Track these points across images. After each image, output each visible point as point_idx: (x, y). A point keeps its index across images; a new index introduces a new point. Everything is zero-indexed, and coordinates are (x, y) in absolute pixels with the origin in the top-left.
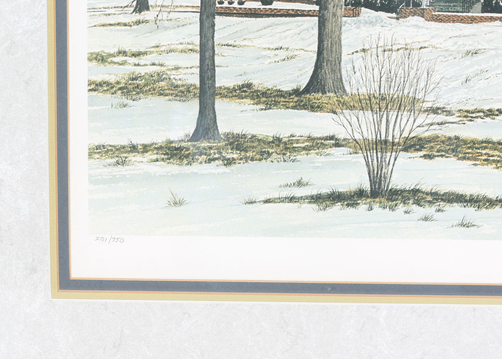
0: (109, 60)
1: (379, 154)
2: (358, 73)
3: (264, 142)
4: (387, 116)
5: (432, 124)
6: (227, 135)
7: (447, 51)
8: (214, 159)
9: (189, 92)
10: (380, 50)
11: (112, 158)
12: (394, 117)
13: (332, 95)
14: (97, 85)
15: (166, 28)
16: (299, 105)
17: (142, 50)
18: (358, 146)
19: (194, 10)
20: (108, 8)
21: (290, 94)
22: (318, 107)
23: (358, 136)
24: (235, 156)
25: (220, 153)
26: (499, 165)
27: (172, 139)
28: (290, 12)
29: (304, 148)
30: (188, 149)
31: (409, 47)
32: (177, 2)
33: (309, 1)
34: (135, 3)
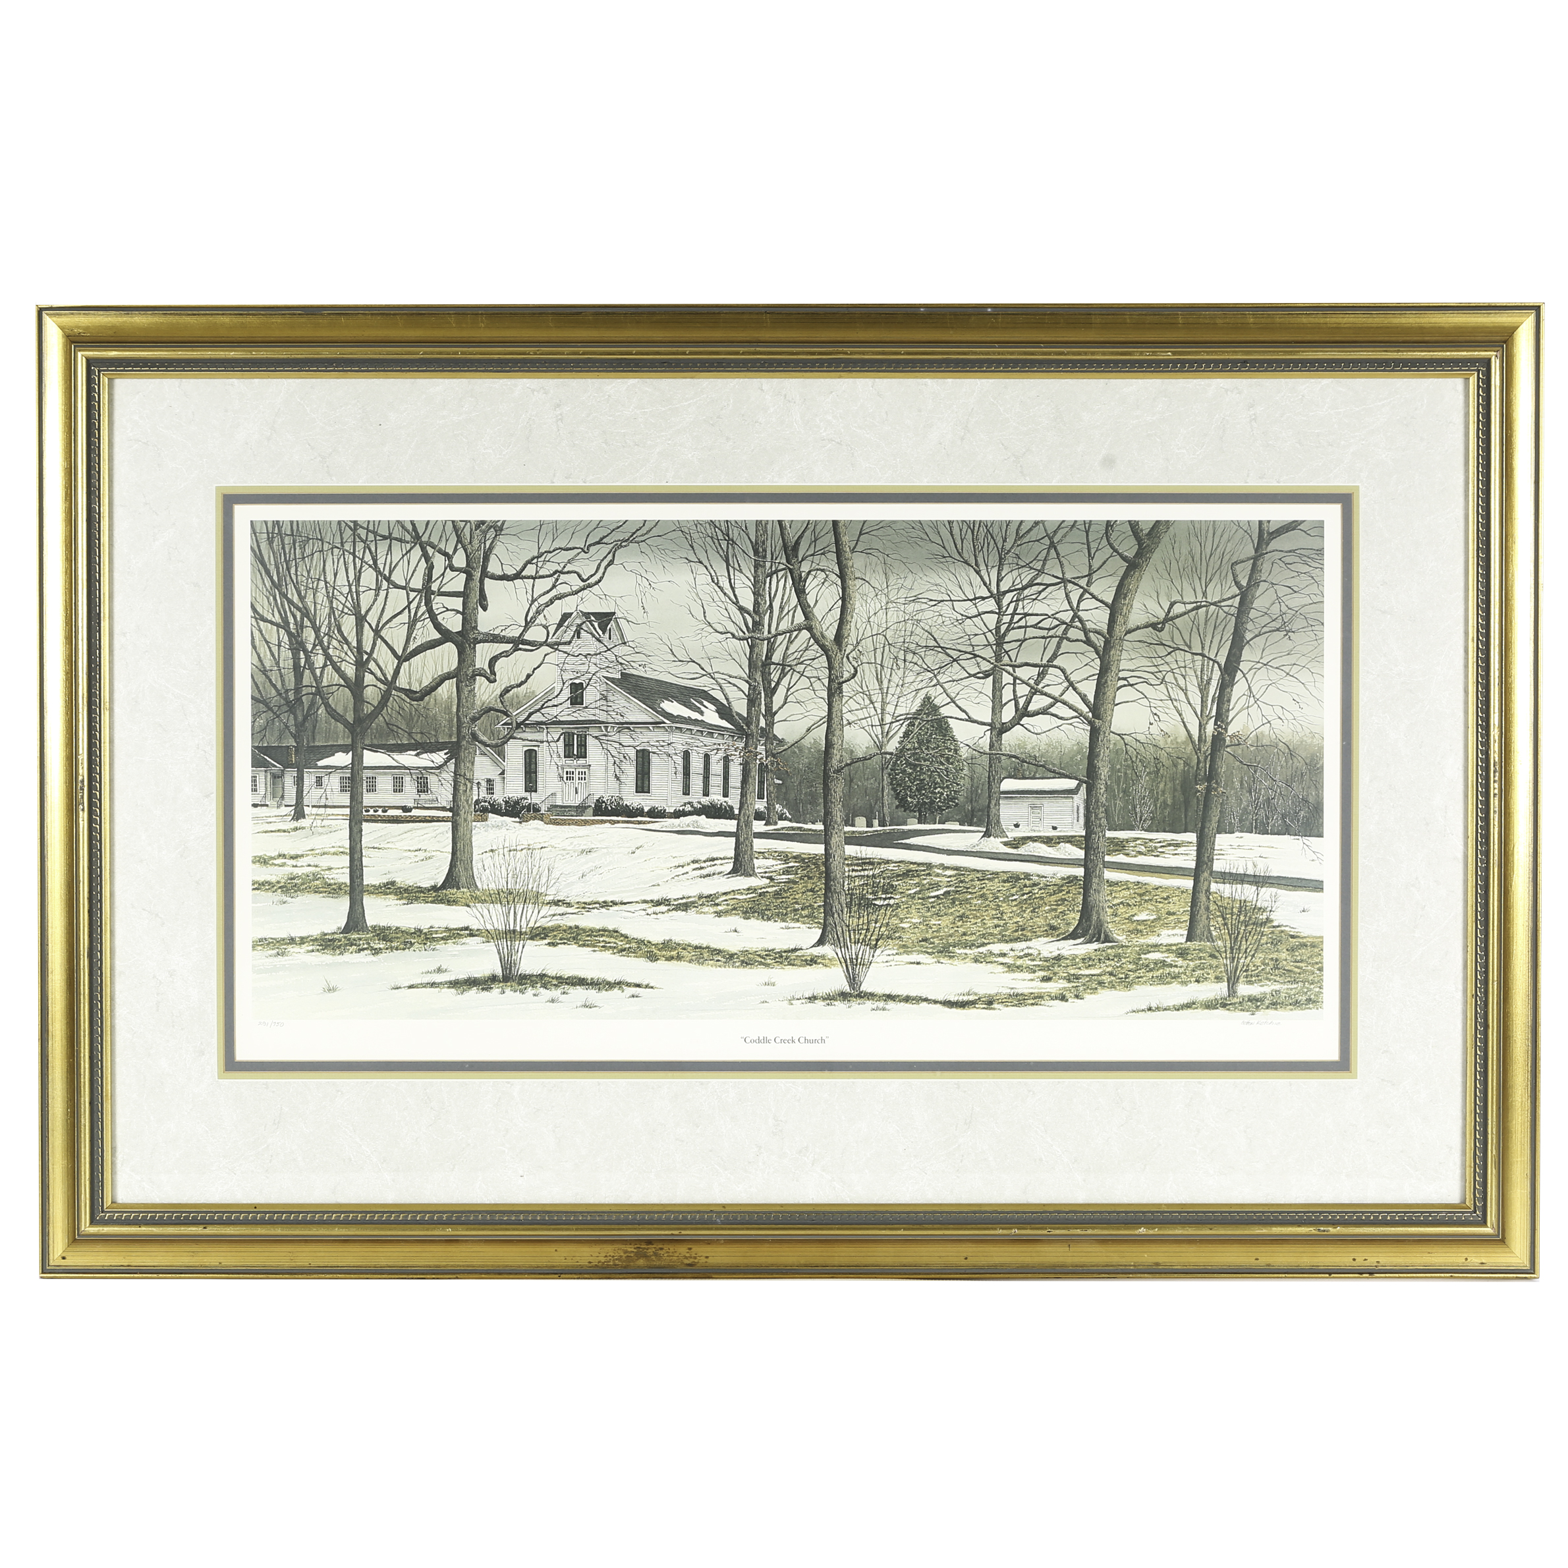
0: (270, 862)
1: (509, 943)
2: (487, 871)
3: (407, 933)
4: (515, 909)
5: (554, 915)
6: (374, 927)
7: (564, 850)
8: (363, 949)
9: (341, 889)
10: (506, 850)
11: (273, 949)
12: (521, 909)
13: (465, 890)
14: (259, 884)
15: (320, 834)
16: (437, 900)
17: (299, 853)
18: (489, 935)
19: (344, 817)
20: (270, 817)
21: (429, 890)
22: (454, 901)
23: (489, 927)
24: (382, 946)
25: (368, 944)
26: (615, 951)
27: (326, 932)
28: (427, 818)
29: (442, 938)
30: (340, 941)
31: (531, 847)
32: (329, 811)
33: (443, 809)
34: (293, 813)
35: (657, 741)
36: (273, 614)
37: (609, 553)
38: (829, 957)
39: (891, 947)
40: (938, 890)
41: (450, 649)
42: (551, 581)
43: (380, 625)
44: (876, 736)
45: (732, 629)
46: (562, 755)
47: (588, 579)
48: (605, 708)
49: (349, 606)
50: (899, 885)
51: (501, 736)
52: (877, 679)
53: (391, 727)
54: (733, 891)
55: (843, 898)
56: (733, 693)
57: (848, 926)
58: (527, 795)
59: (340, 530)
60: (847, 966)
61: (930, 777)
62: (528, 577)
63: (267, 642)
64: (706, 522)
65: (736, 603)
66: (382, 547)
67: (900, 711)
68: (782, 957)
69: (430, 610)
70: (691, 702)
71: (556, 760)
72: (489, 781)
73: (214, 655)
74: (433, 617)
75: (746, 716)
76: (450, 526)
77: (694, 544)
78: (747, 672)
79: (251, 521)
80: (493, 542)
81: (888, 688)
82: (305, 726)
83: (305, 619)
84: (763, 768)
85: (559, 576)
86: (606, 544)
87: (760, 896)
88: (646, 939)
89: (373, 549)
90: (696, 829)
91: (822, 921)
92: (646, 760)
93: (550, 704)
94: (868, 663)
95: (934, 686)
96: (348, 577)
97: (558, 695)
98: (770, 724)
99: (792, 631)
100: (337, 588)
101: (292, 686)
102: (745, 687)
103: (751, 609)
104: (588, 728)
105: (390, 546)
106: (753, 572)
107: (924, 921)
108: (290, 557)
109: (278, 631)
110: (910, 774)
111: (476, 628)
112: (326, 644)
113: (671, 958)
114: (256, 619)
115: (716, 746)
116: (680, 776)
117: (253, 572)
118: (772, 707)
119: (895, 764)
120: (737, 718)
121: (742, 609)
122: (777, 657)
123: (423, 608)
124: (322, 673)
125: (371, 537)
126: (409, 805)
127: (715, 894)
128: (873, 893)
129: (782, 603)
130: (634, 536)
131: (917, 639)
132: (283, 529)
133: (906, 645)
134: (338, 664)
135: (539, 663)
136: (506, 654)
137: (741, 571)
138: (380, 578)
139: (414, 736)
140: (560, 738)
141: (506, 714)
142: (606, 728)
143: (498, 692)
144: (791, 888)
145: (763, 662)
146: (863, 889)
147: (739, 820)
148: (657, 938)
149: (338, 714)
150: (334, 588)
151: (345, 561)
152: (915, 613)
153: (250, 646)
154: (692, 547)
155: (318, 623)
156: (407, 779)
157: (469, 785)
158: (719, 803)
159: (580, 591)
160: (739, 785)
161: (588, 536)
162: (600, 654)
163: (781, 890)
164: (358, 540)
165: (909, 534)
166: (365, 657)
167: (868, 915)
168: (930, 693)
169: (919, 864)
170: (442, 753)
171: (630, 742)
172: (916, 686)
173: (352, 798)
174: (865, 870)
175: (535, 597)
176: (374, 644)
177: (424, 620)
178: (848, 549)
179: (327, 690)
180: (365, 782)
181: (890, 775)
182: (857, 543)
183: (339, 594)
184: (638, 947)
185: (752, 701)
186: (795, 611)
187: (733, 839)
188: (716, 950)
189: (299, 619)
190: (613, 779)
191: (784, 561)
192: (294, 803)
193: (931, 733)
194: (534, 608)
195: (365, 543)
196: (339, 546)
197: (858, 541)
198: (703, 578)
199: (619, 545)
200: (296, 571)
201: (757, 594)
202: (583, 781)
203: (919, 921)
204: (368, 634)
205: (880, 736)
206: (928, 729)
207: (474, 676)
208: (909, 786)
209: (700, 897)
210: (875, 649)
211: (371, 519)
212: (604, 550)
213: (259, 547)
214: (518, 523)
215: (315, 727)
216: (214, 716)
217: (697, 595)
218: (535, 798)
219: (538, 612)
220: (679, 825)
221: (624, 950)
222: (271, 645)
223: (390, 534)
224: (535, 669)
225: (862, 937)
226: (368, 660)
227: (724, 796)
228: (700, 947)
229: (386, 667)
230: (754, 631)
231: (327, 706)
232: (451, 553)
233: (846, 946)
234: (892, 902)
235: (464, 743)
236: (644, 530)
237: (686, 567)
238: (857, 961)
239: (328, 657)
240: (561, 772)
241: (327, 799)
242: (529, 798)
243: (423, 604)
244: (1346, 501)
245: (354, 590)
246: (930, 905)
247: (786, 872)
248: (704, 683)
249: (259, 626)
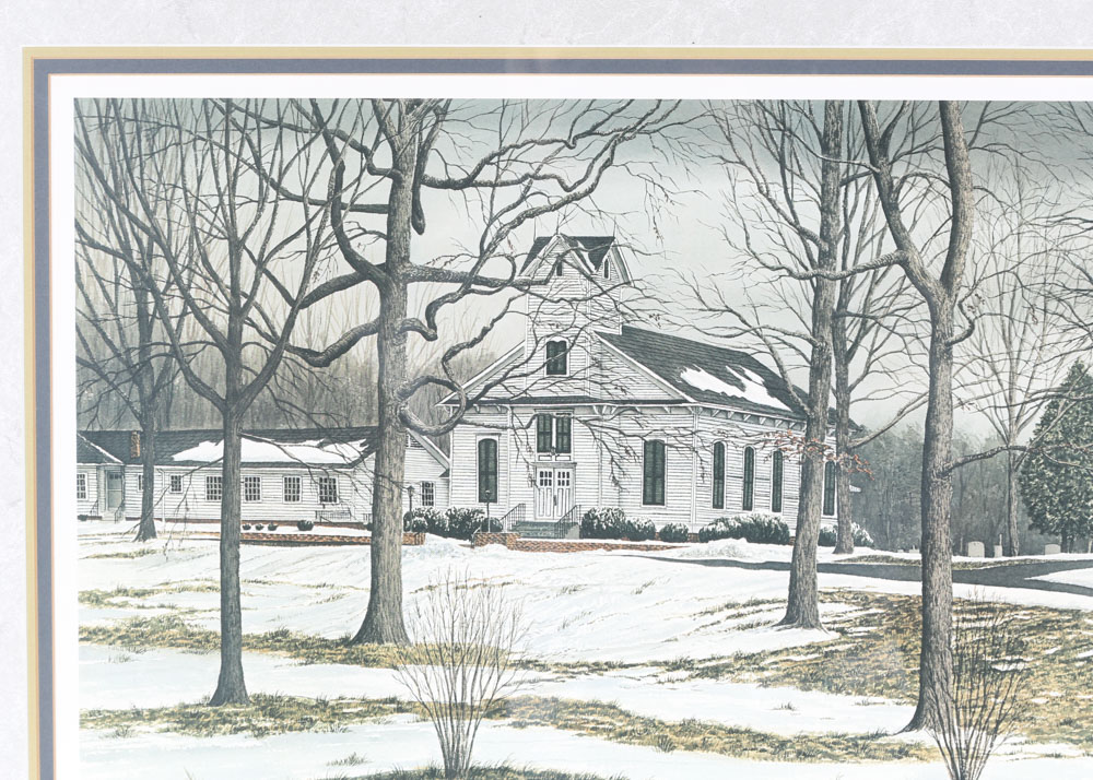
0: (105, 601)
1: (455, 722)
2: (424, 617)
3: (305, 706)
4: (464, 672)
5: (521, 683)
6: (257, 698)
7: (537, 587)
8: (242, 729)
9: (208, 641)
10: (451, 586)
11: (110, 727)
12: (473, 673)
13: (391, 644)
14: (90, 633)
15: (178, 560)
16: (350, 659)
17: (148, 588)
18: (426, 711)
19: (213, 537)
20: (104, 534)
21: (337, 645)
22: (374, 660)
23: (426, 699)
24: (269, 725)
25: (249, 721)
26: (611, 735)
27: (187, 703)
28: (335, 539)
29: (357, 714)
30: (207, 716)
31: (488, 583)
32: (191, 527)
33: (359, 526)
34: (138, 529)
35: (676, 428)
36: (108, 237)
37: (605, 149)
38: (927, 746)
39: (1017, 732)
40: (1088, 649)
41: (368, 291)
42: (516, 191)
43: (266, 255)
44: (1001, 422)
45: (788, 261)
46: (534, 447)
47: (574, 187)
48: (598, 379)
49: (220, 225)
50: (1032, 641)
51: (444, 420)
52: (1004, 339)
53: (281, 404)
54: (787, 649)
55: (949, 660)
56: (789, 358)
57: (955, 702)
58: (482, 506)
59: (207, 113)
60: (952, 759)
61: (1080, 483)
62: (485, 184)
63: (99, 278)
64: (751, 103)
65: (795, 224)
66: (269, 137)
67: (1037, 385)
68: (856, 745)
69: (339, 233)
70: (726, 371)
71: (525, 454)
72: (427, 486)
73: (21, 297)
74: (344, 243)
75: (807, 391)
76: (368, 109)
77: (733, 136)
78: (811, 328)
79: (75, 99)
80: (432, 131)
81: (1020, 351)
82: (154, 402)
83: (155, 244)
84: (832, 470)
85: (531, 182)
86: (602, 135)
87: (826, 656)
88: (657, 719)
89: (255, 141)
90: (732, 558)
91: (917, 694)
92: (659, 456)
93: (516, 372)
94: (991, 314)
95: (1088, 349)
96: (217, 183)
97: (529, 359)
98: (844, 404)
99: (878, 267)
100: (202, 199)
101: (136, 343)
102: (807, 349)
103: (817, 232)
104: (573, 408)
105: (280, 137)
106: (820, 178)
107: (1068, 695)
108: (132, 152)
109: (115, 262)
110: (1051, 479)
111: (406, 259)
112: (186, 282)
113: (694, 746)
114: (83, 244)
115: (762, 437)
116: (709, 481)
117: (78, 175)
118: (846, 379)
119: (1028, 464)
120: (795, 394)
121: (803, 233)
122: (855, 305)
123: (329, 230)
124: (180, 324)
125: (252, 123)
126: (308, 519)
127: (759, 654)
128: (994, 653)
129: (863, 224)
130: (643, 124)
131: (1063, 279)
132: (122, 110)
133: (1048, 288)
134: (204, 311)
135: (501, 311)
136: (451, 298)
137: (802, 176)
138: (265, 184)
139: (315, 418)
140: (531, 422)
141: (451, 386)
142: (600, 408)
143: (440, 354)
144: (872, 646)
145: (834, 313)
146: (978, 648)
147: (796, 545)
148: (673, 717)
149: (203, 384)
150: (197, 199)
151: (213, 159)
152: (1061, 240)
153: (74, 284)
154: (730, 140)
155: (173, 251)
156: (305, 481)
157: (396, 491)
158: (767, 520)
159: (563, 204)
160: (797, 493)
161: (574, 122)
162: (591, 298)
163: (856, 649)
164: (232, 127)
165: (1054, 122)
166: (243, 301)
167: (985, 686)
168: (1082, 359)
169: (1061, 612)
170: (356, 444)
171: (636, 429)
172: (1061, 348)
173: (225, 508)
174: (982, 619)
175: (495, 212)
176: (257, 282)
177: (330, 246)
178: (962, 145)
179: (187, 351)
180: (243, 486)
181: (1020, 480)
182: (976, 135)
183: (204, 207)
184: (646, 730)
185: (817, 371)
186: (882, 237)
187: (787, 574)
188: (759, 735)
189: (145, 244)
190: (608, 484)
191: (867, 161)
192: (139, 514)
193: (1083, 421)
194: (493, 231)
195: (243, 132)
196: (205, 136)
197: (977, 131)
198: (747, 188)
199: (620, 137)
200: (142, 173)
201: (825, 210)
202: (565, 487)
203: (1060, 695)
204: (248, 268)
205: (1007, 423)
206: (1078, 412)
207: (404, 330)
208: (1048, 497)
209: (738, 658)
210: (1001, 294)
211: (252, 97)
212: (598, 143)
213: (86, 137)
214: (471, 104)
215: (169, 404)
216: (21, 387)
217: (737, 210)
218: (495, 512)
219: (500, 237)
220: (707, 553)
221: (625, 734)
222: (105, 283)
223: (280, 119)
224: (494, 321)
225: (976, 717)
226: (247, 306)
227: (774, 510)
228: (737, 731)
229: (274, 316)
230: (821, 266)
231: (188, 372)
232: (370, 148)
233: (951, 730)
234: (1020, 666)
235: (389, 429)
236: (657, 115)
237: (721, 170)
238: (967, 752)
239: (188, 301)
240: (532, 471)
241: (187, 509)
242: (485, 510)
243: (329, 222)
245: (226, 201)
246: (1076, 672)
247: (866, 622)
248: (745, 343)
249: (87, 255)
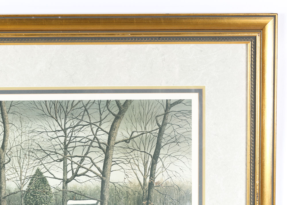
44: (19, 184)
52: (18, 163)
61: (40, 200)
67: (28, 175)
81: (23, 166)
94: (15, 156)
95: (40, 165)
110: (32, 199)
119: (26, 195)
131: (33, 147)
133: (29, 149)
152: (32, 137)
165: (30, 106)
168: (39, 168)
172: (33, 165)
178: (6, 112)
181: (24, 199)
182: (9, 110)
193: (40, 184)
197: (10, 109)
205: (20, 185)
206: (38, 181)
208: (32, 204)
210: (17, 151)
244: (200, 91)
